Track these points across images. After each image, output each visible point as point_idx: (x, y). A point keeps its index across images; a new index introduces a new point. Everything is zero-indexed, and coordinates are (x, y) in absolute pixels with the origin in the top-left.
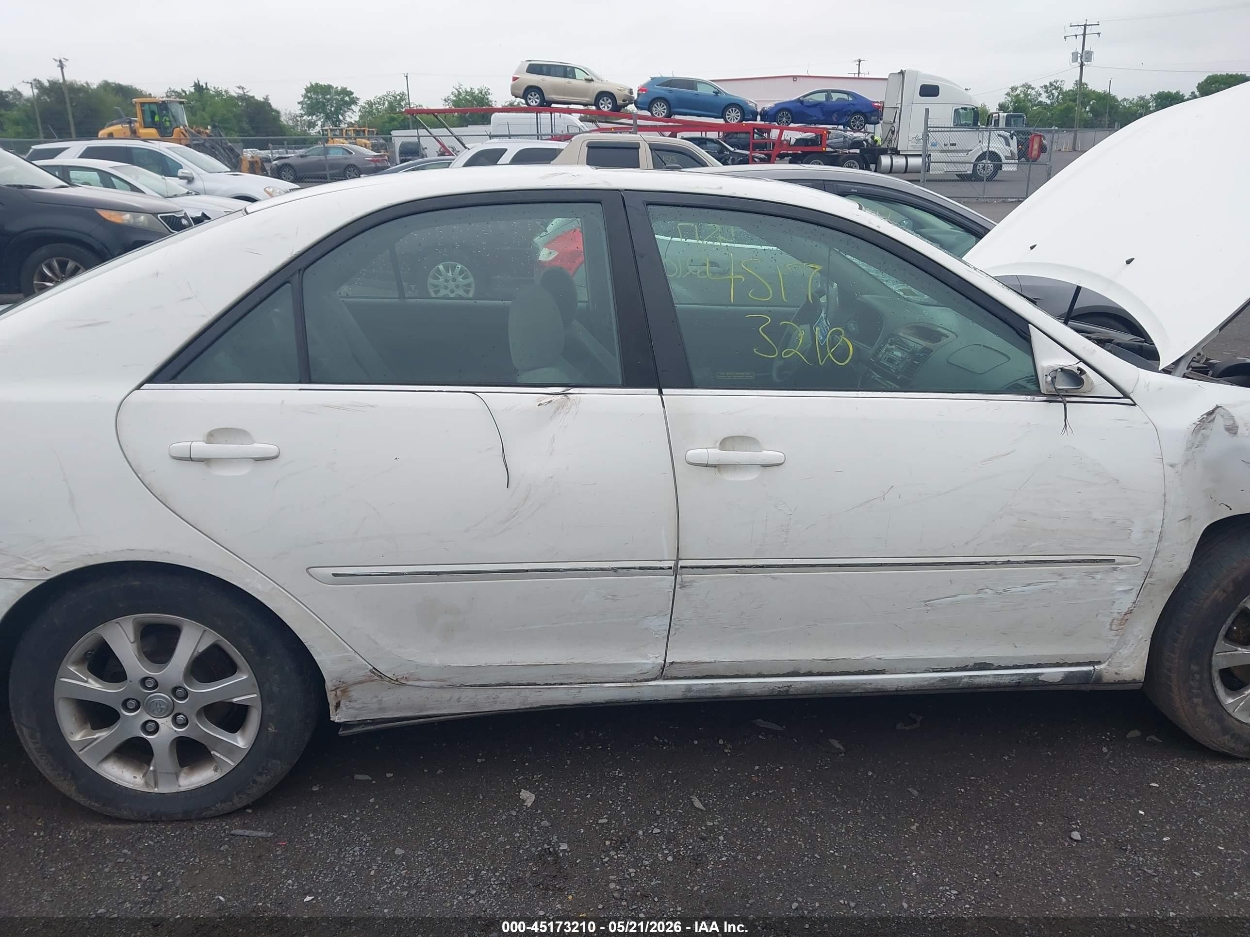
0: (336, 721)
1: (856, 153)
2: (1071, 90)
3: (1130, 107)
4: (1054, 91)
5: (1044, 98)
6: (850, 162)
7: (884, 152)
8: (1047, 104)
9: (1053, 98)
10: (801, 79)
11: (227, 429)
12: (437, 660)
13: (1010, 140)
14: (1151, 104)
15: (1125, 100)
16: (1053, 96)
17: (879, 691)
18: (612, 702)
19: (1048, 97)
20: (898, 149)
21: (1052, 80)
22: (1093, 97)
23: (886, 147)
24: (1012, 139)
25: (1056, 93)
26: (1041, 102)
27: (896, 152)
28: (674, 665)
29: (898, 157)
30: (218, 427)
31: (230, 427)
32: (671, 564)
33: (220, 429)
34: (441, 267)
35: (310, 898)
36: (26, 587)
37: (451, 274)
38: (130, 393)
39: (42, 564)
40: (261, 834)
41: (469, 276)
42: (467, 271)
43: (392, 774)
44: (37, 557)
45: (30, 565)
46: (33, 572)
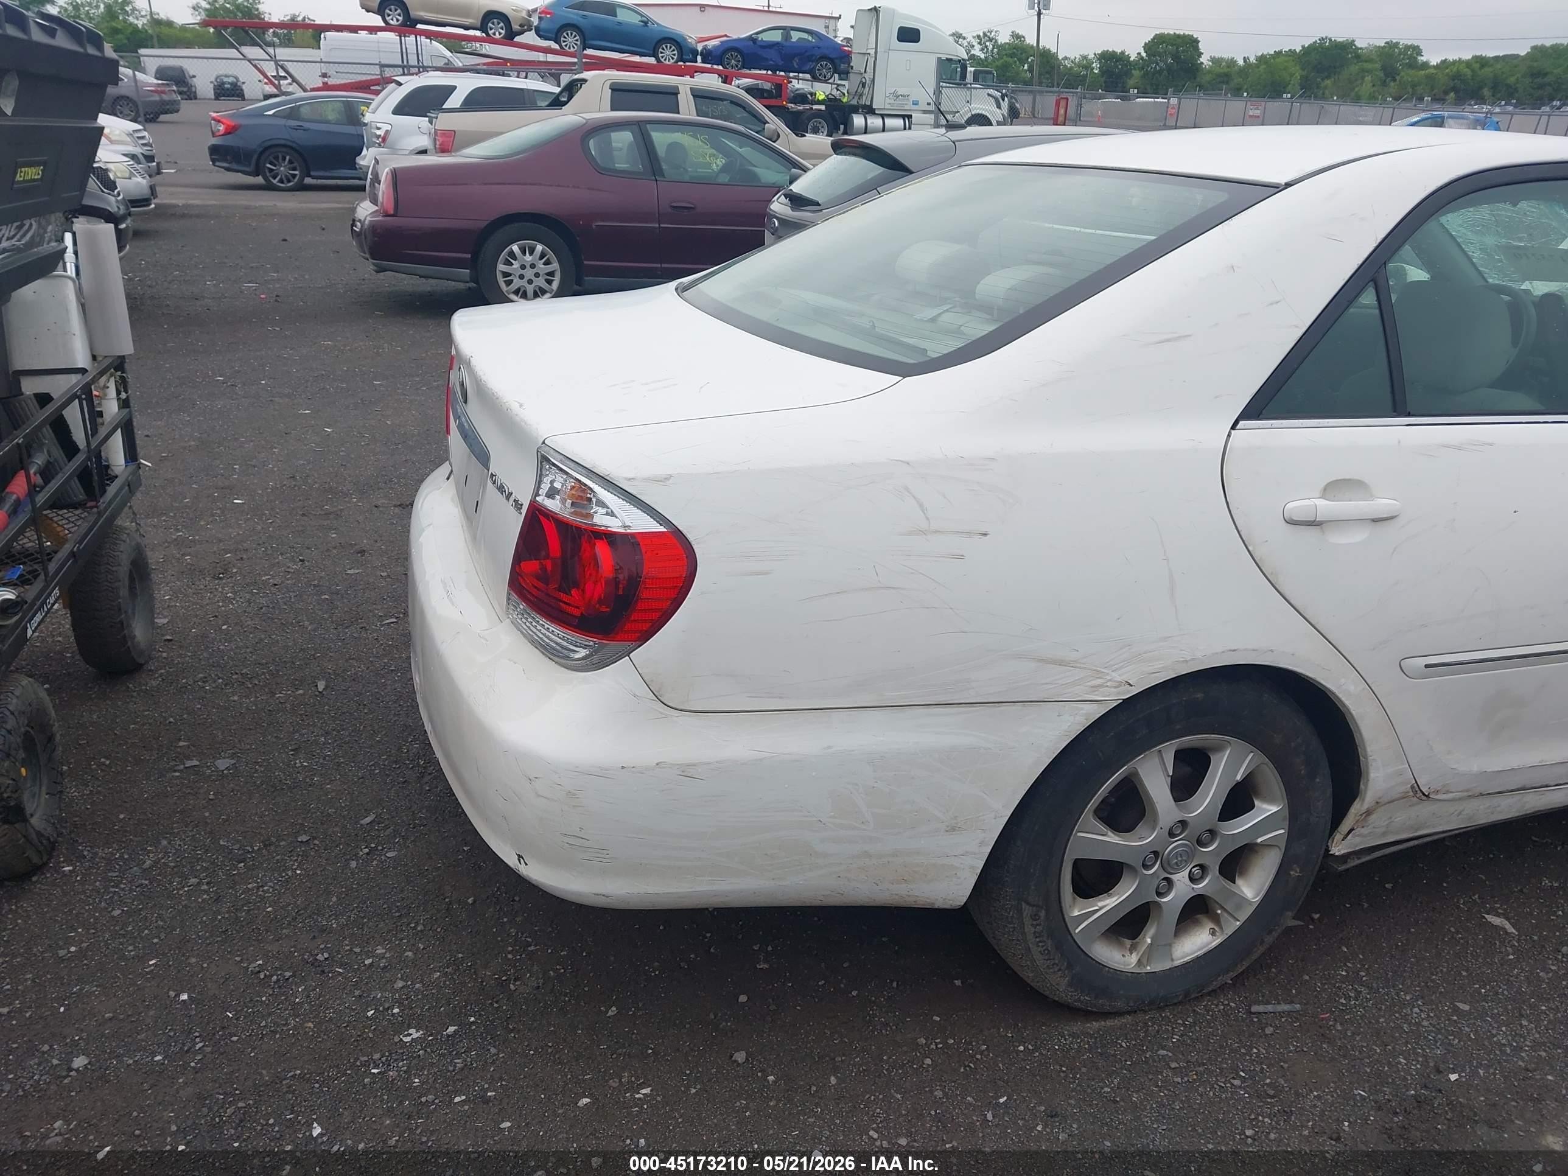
0: (1337, 854)
1: (820, 110)
2: (1007, 43)
3: (1072, 68)
4: (988, 41)
5: (976, 48)
6: (816, 121)
7: (855, 109)
9: (987, 51)
10: (749, 12)
11: (1344, 480)
13: (1001, 101)
14: (1094, 64)
15: (1066, 58)
16: (988, 47)
19: (982, 47)
20: (874, 107)
21: (987, 30)
23: (856, 103)
24: (1003, 100)
25: (990, 45)
27: (869, 110)
29: (873, 116)
30: (1335, 479)
31: (1348, 477)
33: (1337, 480)
34: (515, 248)
35: (1453, 1077)
36: (1097, 711)
37: (528, 258)
38: (1229, 435)
39: (1125, 678)
40: (1286, 1007)
41: (552, 261)
42: (550, 254)
43: (1318, 915)
44: (1121, 668)
45: (1110, 680)
46: (1113, 689)
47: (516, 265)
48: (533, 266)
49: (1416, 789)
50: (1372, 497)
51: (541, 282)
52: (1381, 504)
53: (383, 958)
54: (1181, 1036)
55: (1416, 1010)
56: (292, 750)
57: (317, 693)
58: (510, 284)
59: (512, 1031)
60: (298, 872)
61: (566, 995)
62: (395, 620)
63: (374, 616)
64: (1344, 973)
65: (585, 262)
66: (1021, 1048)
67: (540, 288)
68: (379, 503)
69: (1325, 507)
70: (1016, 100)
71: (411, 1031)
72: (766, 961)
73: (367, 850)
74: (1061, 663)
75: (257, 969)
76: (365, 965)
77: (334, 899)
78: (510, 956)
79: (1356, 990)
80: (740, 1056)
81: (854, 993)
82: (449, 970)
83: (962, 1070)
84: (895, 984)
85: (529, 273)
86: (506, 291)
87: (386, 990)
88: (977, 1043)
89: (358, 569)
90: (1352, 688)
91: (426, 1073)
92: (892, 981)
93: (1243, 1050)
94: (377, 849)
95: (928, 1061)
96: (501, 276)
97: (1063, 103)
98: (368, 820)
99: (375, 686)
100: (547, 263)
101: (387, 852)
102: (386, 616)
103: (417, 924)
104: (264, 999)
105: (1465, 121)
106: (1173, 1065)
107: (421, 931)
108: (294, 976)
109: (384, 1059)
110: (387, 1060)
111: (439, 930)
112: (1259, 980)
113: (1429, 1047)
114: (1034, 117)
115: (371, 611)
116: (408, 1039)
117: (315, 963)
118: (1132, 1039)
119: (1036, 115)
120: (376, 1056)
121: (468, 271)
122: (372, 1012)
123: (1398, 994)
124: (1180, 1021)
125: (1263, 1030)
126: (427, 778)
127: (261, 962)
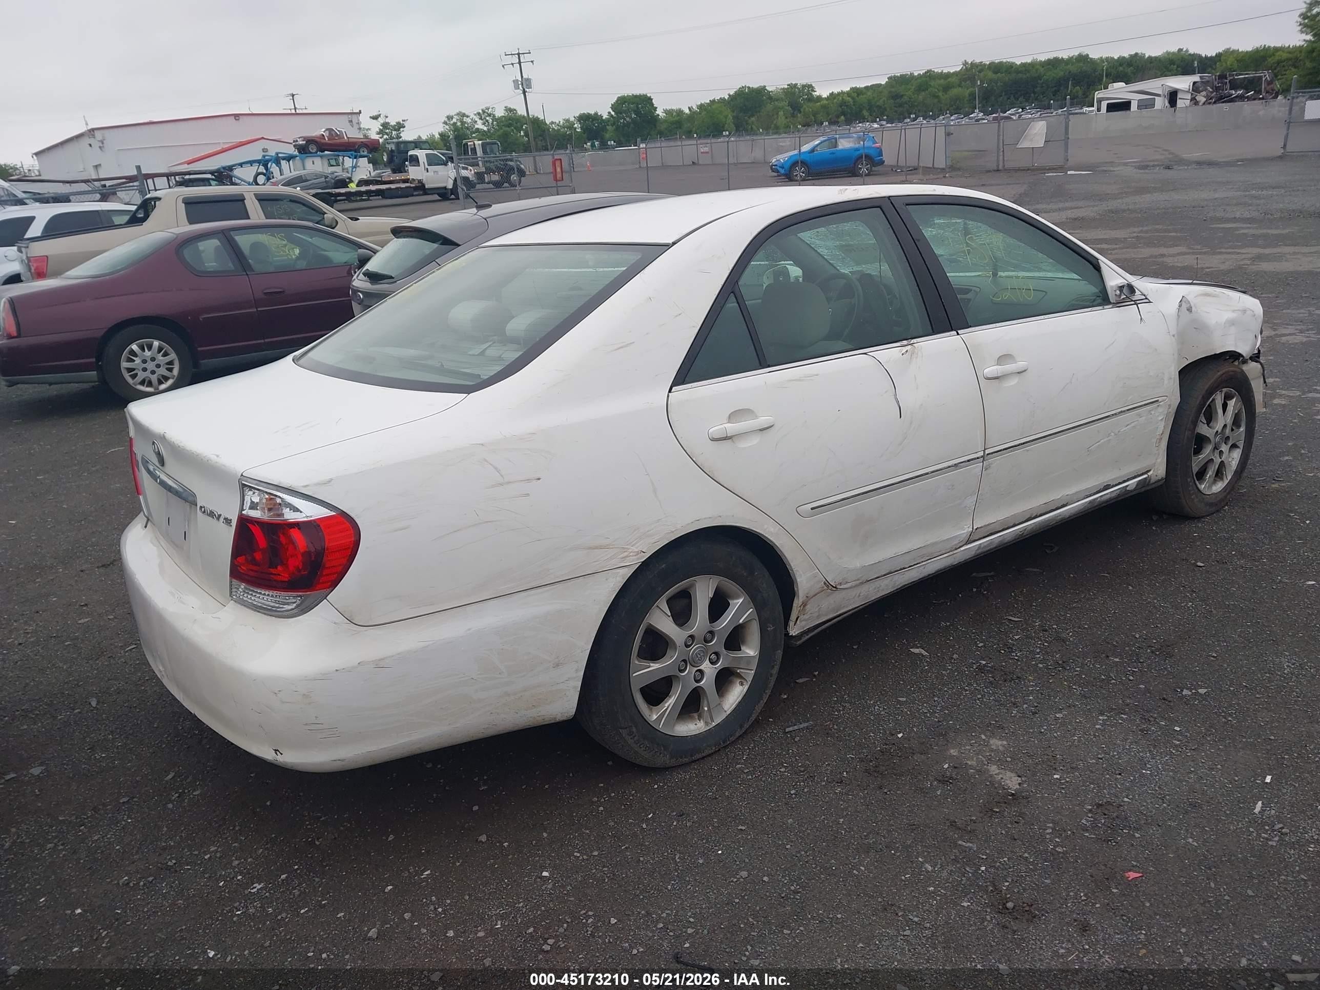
0: (792, 635)
2: (503, 116)
3: (559, 130)
4: (488, 118)
5: (480, 125)
8: (484, 131)
9: (488, 124)
10: (245, 117)
11: (739, 410)
12: (858, 564)
14: (576, 125)
15: (552, 123)
16: (489, 123)
17: (1062, 520)
18: (941, 570)
19: (484, 124)
21: (484, 107)
22: (525, 122)
25: (489, 119)
26: (478, 129)
28: (978, 530)
30: (734, 411)
31: (741, 408)
32: (981, 454)
34: (134, 347)
35: (900, 735)
36: (628, 572)
37: (148, 353)
38: (668, 396)
39: (640, 549)
40: (806, 725)
41: (169, 352)
42: (167, 347)
43: (817, 672)
44: (636, 543)
45: (631, 552)
46: (634, 557)
47: (138, 360)
48: (153, 359)
49: (827, 584)
50: (757, 417)
51: (163, 371)
52: (763, 420)
53: (217, 852)
54: (748, 755)
55: (877, 707)
56: (88, 749)
57: (92, 708)
58: (136, 377)
59: (326, 866)
60: (130, 821)
61: (356, 837)
62: (135, 646)
63: (116, 647)
64: (835, 699)
65: (199, 349)
66: (656, 786)
67: (163, 376)
68: (83, 568)
69: (731, 428)
70: (520, 162)
71: (254, 885)
72: (484, 785)
73: (177, 795)
74: (601, 547)
75: (126, 882)
76: (206, 859)
77: (165, 829)
78: (309, 827)
79: (843, 706)
80: (483, 838)
81: (547, 787)
82: (269, 846)
83: (623, 807)
84: (571, 775)
85: (151, 366)
86: (133, 384)
87: (227, 869)
88: (629, 791)
89: (86, 618)
90: (772, 530)
91: (275, 904)
92: (569, 774)
93: (784, 753)
94: (185, 793)
95: (601, 808)
96: (126, 372)
97: (558, 163)
98: (170, 777)
99: (138, 693)
100: (166, 355)
101: (193, 792)
102: (126, 645)
103: (234, 827)
104: (139, 897)
105: (852, 139)
106: (746, 771)
107: (239, 830)
108: (155, 879)
109: (242, 905)
110: (244, 905)
111: (252, 826)
112: (788, 715)
113: (886, 724)
114: (538, 173)
115: (111, 644)
116: (255, 890)
117: (169, 868)
118: (720, 764)
119: (538, 171)
120: (237, 904)
121: (95, 372)
122: (223, 883)
123: (866, 702)
124: (746, 748)
125: (794, 739)
126: (204, 741)
127: (126, 878)
